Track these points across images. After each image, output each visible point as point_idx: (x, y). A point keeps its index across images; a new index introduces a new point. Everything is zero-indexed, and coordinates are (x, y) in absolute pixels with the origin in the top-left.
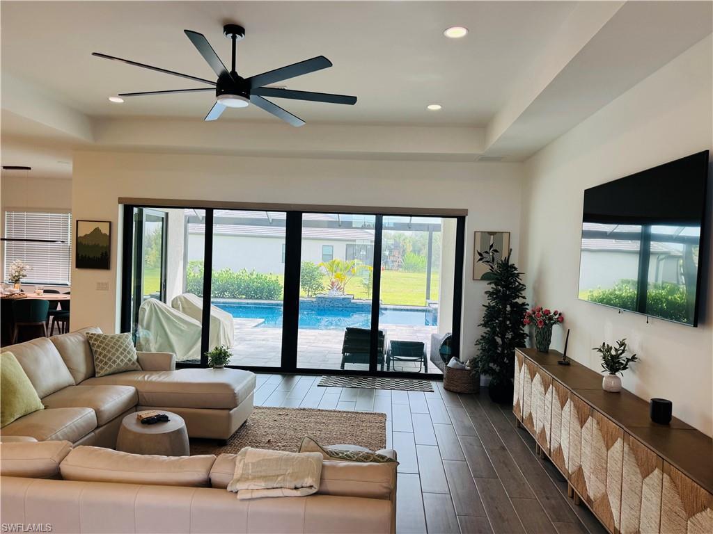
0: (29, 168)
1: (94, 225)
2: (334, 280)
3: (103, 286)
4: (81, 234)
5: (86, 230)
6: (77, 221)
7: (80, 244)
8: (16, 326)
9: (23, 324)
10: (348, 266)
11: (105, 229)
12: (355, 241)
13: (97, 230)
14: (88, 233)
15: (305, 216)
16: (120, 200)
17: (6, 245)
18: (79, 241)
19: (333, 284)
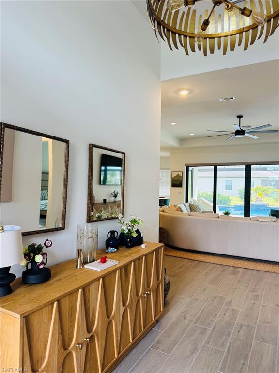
1: (177, 173)
2: (258, 196)
3: (180, 193)
4: (173, 176)
5: (175, 175)
6: (172, 172)
7: (173, 180)
10: (265, 190)
11: (180, 174)
12: (268, 178)
13: (178, 175)
15: (252, 166)
16: (185, 164)
18: (173, 178)
19: (257, 198)
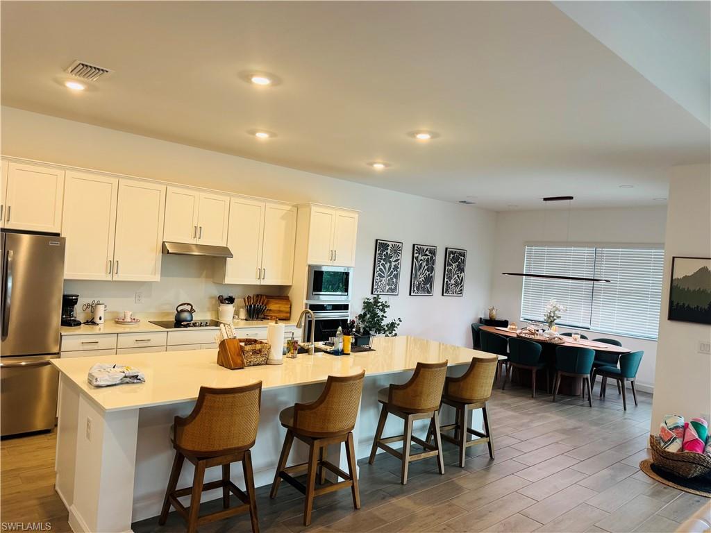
0: (571, 198)
1: (699, 265)
4: (678, 275)
5: (685, 270)
6: (674, 258)
7: (676, 290)
8: (559, 376)
9: (567, 374)
13: (704, 270)
14: (689, 274)
17: (524, 280)
18: (674, 284)
